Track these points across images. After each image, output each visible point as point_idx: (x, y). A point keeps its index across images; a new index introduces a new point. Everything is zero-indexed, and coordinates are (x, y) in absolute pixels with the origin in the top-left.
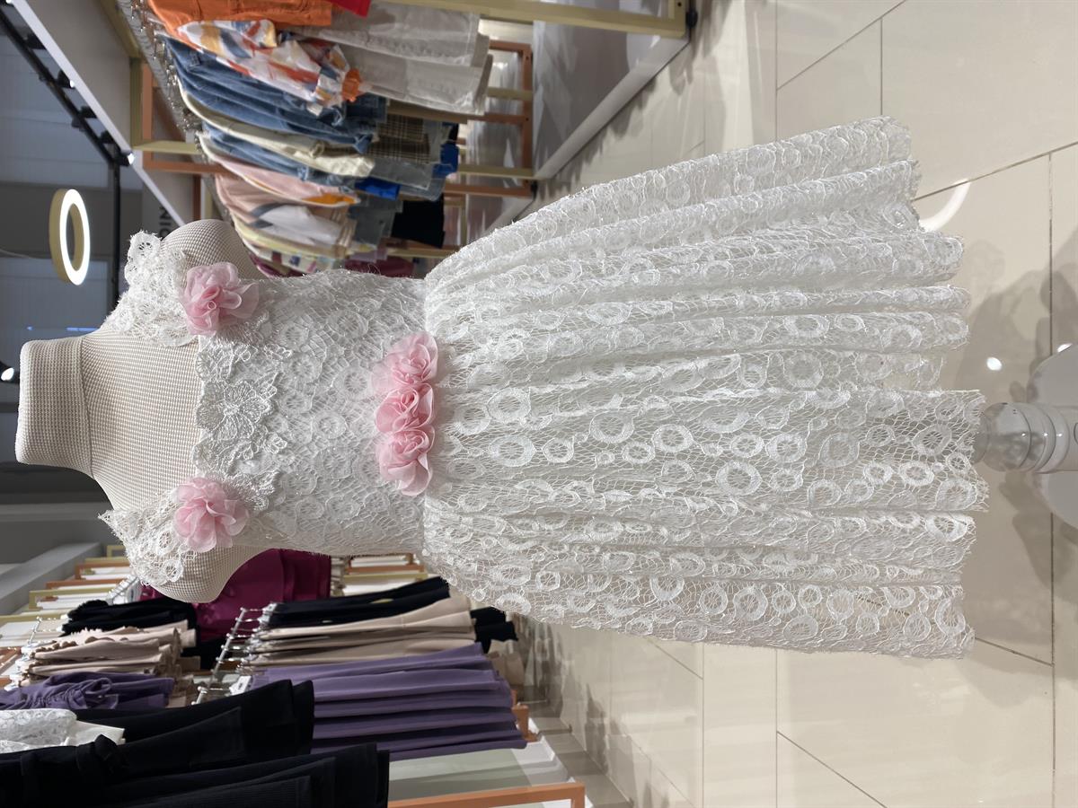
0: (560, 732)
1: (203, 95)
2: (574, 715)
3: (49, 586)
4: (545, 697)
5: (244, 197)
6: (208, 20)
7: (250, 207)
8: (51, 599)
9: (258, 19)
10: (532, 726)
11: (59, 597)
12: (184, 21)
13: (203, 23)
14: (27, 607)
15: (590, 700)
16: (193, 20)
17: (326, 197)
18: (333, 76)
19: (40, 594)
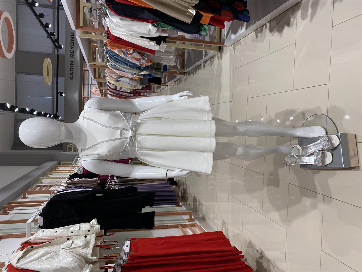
0: (187, 205)
1: (113, 59)
2: (190, 202)
3: (50, 171)
4: (184, 198)
5: (113, 75)
7: (115, 77)
8: (51, 174)
9: (131, 49)
10: (181, 204)
11: (53, 174)
12: (116, 49)
13: (119, 49)
14: (46, 175)
15: (194, 196)
16: (117, 49)
17: (136, 77)
18: (144, 59)
19: (49, 173)
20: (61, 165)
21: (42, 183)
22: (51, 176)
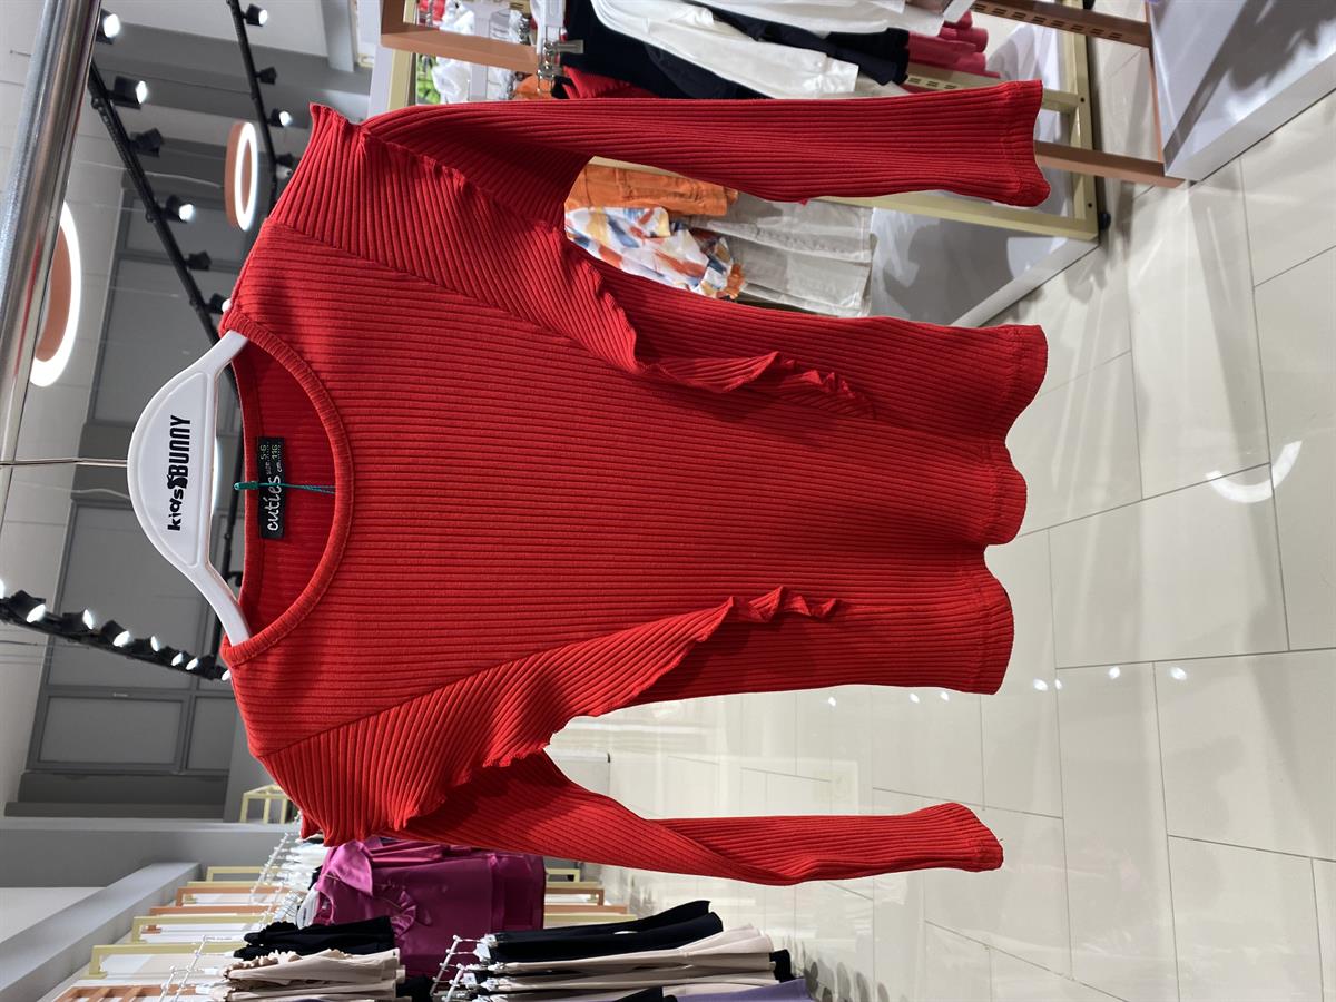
3: (153, 912)
6: (598, 206)
8: (153, 929)
9: (652, 206)
11: (164, 927)
13: (593, 209)
14: (130, 934)
16: (582, 206)
18: (720, 269)
19: (143, 922)
20: (209, 883)
21: (104, 975)
22: (151, 938)
